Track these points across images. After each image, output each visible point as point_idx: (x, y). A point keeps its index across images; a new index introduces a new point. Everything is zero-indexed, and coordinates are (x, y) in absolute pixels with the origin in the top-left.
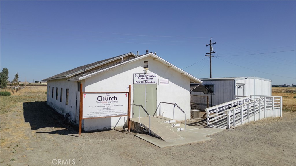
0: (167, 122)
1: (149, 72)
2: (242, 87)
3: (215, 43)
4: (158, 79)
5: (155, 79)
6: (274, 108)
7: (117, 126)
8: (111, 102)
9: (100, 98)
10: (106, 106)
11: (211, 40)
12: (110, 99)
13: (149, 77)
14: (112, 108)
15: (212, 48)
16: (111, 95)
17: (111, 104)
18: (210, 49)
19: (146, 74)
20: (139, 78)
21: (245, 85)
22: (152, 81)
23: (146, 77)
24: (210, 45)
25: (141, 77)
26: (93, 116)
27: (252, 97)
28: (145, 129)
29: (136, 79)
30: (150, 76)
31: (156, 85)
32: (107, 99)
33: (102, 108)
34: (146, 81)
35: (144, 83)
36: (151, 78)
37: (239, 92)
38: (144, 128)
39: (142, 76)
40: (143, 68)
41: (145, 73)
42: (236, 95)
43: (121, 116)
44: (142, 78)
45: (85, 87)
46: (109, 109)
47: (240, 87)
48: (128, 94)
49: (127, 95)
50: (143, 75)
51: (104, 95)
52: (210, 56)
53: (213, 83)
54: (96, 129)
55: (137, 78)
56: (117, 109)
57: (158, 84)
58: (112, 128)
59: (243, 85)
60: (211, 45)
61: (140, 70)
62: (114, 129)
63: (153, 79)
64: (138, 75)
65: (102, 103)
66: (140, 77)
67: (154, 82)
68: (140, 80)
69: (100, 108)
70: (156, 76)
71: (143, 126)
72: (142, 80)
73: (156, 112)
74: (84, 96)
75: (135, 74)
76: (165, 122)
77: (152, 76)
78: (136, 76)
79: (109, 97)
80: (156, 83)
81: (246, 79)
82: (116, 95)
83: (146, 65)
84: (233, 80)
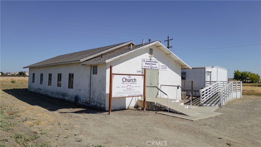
1: (153, 59)
3: (172, 39)
4: (159, 64)
5: (157, 65)
6: (237, 91)
7: (130, 106)
8: (132, 83)
9: (124, 80)
10: (129, 87)
11: (168, 37)
12: (132, 80)
14: (133, 88)
15: (169, 44)
16: (132, 77)
17: (132, 85)
19: (151, 60)
20: (146, 64)
21: (211, 73)
22: (155, 66)
23: (151, 63)
24: (168, 40)
26: (120, 95)
28: (161, 108)
30: (154, 62)
31: (158, 70)
32: (129, 81)
33: (126, 89)
34: (151, 66)
35: (150, 68)
37: (208, 78)
38: (161, 107)
39: (148, 61)
40: (149, 55)
42: (206, 81)
43: (133, 97)
45: (107, 70)
46: (131, 89)
47: (208, 74)
50: (149, 60)
51: (127, 77)
53: (185, 71)
54: (114, 108)
55: (145, 63)
56: (136, 89)
57: (159, 69)
58: (127, 107)
59: (210, 72)
61: (146, 56)
62: (128, 109)
63: (156, 64)
64: (146, 61)
65: (126, 84)
66: (147, 63)
67: (157, 67)
68: (146, 65)
69: (124, 89)
70: (158, 62)
71: (160, 105)
72: (148, 65)
73: (158, 94)
74: (113, 77)
75: (143, 60)
76: (172, 102)
77: (156, 62)
78: (144, 61)
79: (130, 79)
80: (158, 68)
81: (213, 68)
82: (135, 77)
83: (151, 52)
84: (204, 68)
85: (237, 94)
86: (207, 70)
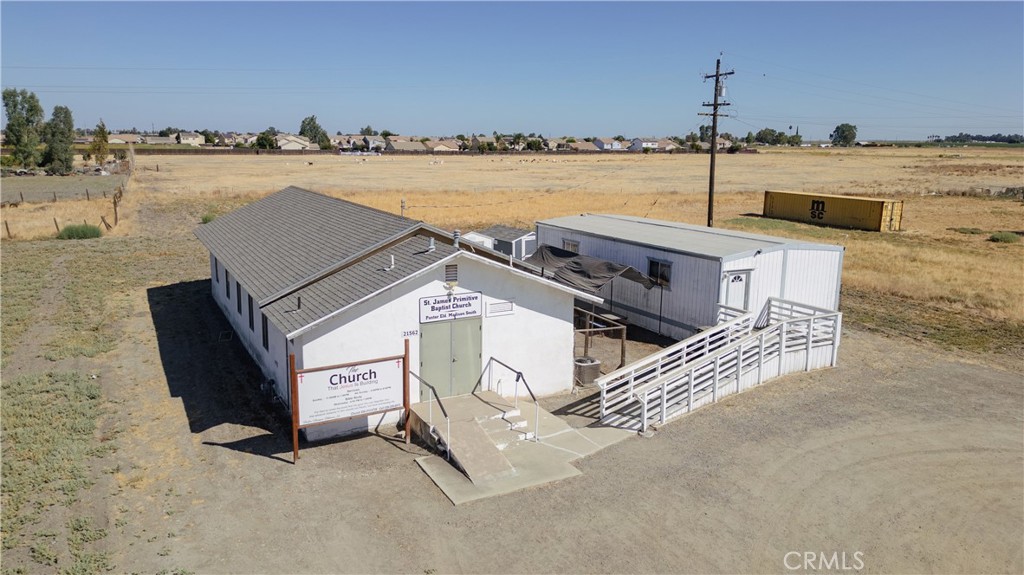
0: (497, 416)
1: (458, 290)
2: (743, 276)
3: (733, 73)
4: (485, 304)
5: (475, 305)
6: (811, 345)
7: (382, 423)
8: (362, 383)
9: (336, 380)
10: (352, 395)
11: (718, 62)
12: (360, 377)
13: (459, 303)
14: (364, 396)
15: (721, 89)
16: (362, 369)
17: (362, 388)
18: (716, 90)
19: (452, 297)
20: (433, 308)
21: (752, 273)
22: (469, 309)
23: (451, 304)
24: (717, 76)
25: (440, 305)
26: (323, 418)
27: (773, 303)
28: (440, 443)
29: (427, 311)
30: (464, 299)
31: (480, 318)
32: (352, 379)
33: (343, 399)
34: (454, 313)
35: (448, 318)
36: (466, 302)
37: (731, 294)
38: (439, 440)
39: (442, 301)
40: (445, 284)
41: (449, 295)
42: (723, 302)
43: (387, 411)
44: (443, 308)
45: (304, 347)
46: (358, 399)
47: (737, 278)
48: (401, 360)
49: (401, 364)
50: (446, 298)
51: (345, 372)
52: (714, 115)
53: (669, 259)
54: (333, 434)
55: (429, 307)
56: (376, 396)
57: (483, 315)
58: (371, 428)
59: (748, 272)
60: (720, 78)
61: (436, 289)
62: (377, 434)
63: (470, 305)
64: (432, 301)
65: (343, 389)
66: (436, 306)
67: (475, 312)
68: (436, 313)
69: (336, 401)
70: (479, 298)
71: (437, 435)
72: (443, 312)
73: (479, 382)
74: (299, 379)
75: (422, 301)
76: (493, 418)
77: (470, 298)
78: (426, 303)
80: (478, 314)
81: (758, 256)
82: (373, 367)
83: (451, 273)
84: (717, 260)
85: (810, 356)
86: (727, 266)
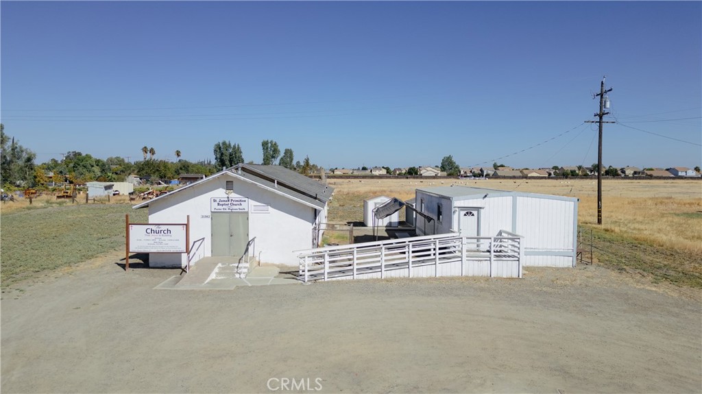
0: (234, 265)
1: (233, 195)
2: (475, 213)
3: (610, 90)
4: (251, 205)
5: (244, 205)
8: (163, 235)
9: (149, 231)
10: (157, 240)
11: (602, 83)
12: (162, 232)
13: (234, 203)
14: (164, 242)
16: (163, 228)
17: (163, 238)
18: (601, 104)
19: (230, 199)
20: (218, 204)
21: (481, 210)
22: (241, 207)
23: (230, 202)
24: (602, 95)
25: (223, 203)
26: (142, 250)
29: (215, 205)
30: (237, 201)
31: (247, 213)
32: (157, 232)
33: (152, 242)
34: (231, 208)
35: (227, 210)
36: (239, 203)
37: (465, 223)
39: (224, 201)
40: (226, 191)
41: (228, 198)
42: (456, 229)
44: (225, 204)
47: (469, 213)
48: (185, 226)
49: (185, 228)
50: (226, 199)
51: (154, 228)
52: (600, 122)
54: (163, 265)
55: (216, 203)
56: (171, 243)
57: (249, 212)
59: (478, 209)
60: (604, 95)
61: (220, 193)
63: (241, 204)
64: (218, 200)
65: (152, 236)
66: (221, 203)
67: (244, 209)
68: (220, 207)
69: (149, 242)
70: (247, 201)
72: (224, 207)
74: (130, 228)
75: (212, 200)
77: (241, 201)
78: (215, 201)
79: (160, 230)
80: (246, 210)
82: (170, 227)
83: (229, 185)
84: (448, 198)
86: (457, 203)
